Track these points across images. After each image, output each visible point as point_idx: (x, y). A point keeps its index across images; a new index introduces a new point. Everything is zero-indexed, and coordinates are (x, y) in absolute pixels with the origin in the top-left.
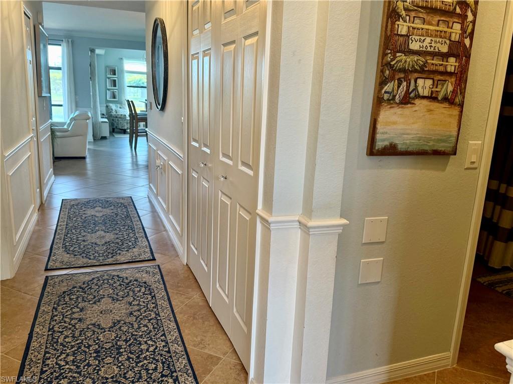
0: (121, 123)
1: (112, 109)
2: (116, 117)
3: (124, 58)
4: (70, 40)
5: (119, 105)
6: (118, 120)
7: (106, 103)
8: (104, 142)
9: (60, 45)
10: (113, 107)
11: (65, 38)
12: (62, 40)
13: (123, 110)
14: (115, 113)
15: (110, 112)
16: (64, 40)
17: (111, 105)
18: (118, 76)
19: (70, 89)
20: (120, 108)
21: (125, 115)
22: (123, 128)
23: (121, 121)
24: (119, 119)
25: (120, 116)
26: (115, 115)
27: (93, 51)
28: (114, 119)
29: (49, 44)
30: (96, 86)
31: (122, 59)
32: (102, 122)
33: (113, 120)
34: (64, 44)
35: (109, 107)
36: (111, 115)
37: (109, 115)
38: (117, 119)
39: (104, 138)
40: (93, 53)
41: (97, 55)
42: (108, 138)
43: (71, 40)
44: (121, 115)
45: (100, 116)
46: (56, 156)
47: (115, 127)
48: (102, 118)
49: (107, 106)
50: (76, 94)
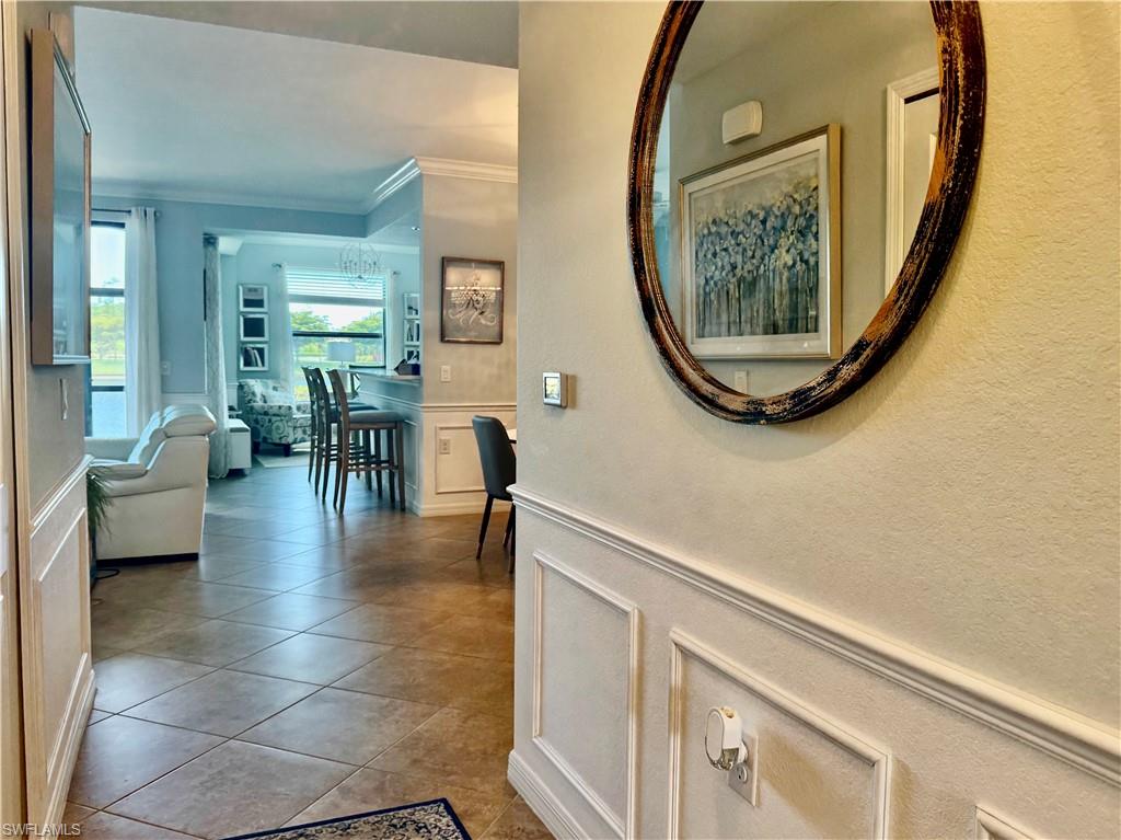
0: (278, 428)
1: (254, 394)
2: (266, 413)
3: (285, 265)
4: (150, 211)
5: (271, 383)
6: (270, 421)
7: (239, 378)
8: (237, 485)
9: (122, 225)
10: (257, 386)
11: (137, 206)
12: (130, 212)
13: (283, 394)
14: (260, 403)
15: (249, 401)
16: (133, 210)
17: (251, 382)
18: (269, 309)
19: (147, 340)
20: (275, 389)
21: (290, 408)
22: (283, 442)
23: (280, 424)
24: (274, 419)
25: (275, 411)
26: (263, 407)
27: (210, 241)
28: (259, 417)
29: (95, 223)
30: (216, 335)
31: (280, 266)
32: (233, 430)
33: (257, 421)
34: (133, 223)
35: (246, 389)
36: (252, 408)
37: (244, 407)
38: (267, 418)
39: (236, 474)
40: (211, 249)
41: (223, 256)
42: (247, 472)
43: (153, 210)
44: (280, 407)
45: (226, 412)
46: (100, 557)
47: (260, 440)
48: (230, 417)
49: (241, 387)
50: (163, 357)
